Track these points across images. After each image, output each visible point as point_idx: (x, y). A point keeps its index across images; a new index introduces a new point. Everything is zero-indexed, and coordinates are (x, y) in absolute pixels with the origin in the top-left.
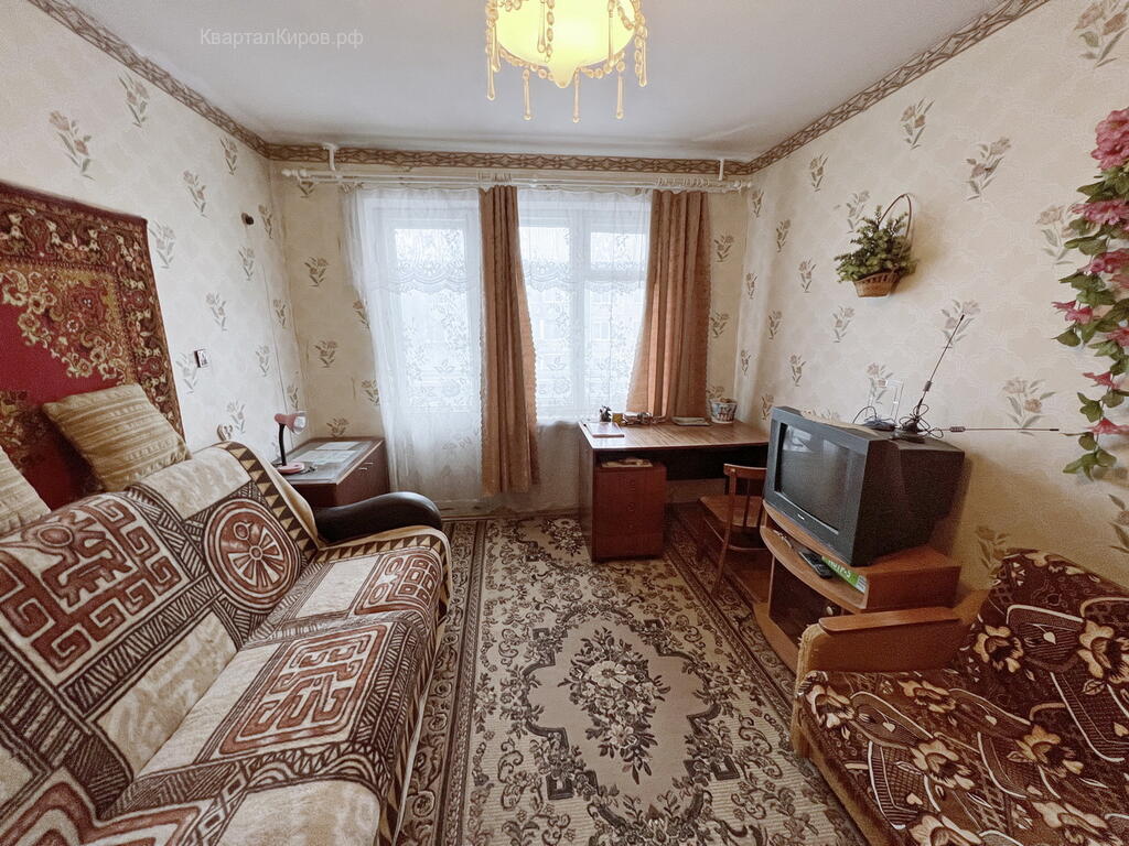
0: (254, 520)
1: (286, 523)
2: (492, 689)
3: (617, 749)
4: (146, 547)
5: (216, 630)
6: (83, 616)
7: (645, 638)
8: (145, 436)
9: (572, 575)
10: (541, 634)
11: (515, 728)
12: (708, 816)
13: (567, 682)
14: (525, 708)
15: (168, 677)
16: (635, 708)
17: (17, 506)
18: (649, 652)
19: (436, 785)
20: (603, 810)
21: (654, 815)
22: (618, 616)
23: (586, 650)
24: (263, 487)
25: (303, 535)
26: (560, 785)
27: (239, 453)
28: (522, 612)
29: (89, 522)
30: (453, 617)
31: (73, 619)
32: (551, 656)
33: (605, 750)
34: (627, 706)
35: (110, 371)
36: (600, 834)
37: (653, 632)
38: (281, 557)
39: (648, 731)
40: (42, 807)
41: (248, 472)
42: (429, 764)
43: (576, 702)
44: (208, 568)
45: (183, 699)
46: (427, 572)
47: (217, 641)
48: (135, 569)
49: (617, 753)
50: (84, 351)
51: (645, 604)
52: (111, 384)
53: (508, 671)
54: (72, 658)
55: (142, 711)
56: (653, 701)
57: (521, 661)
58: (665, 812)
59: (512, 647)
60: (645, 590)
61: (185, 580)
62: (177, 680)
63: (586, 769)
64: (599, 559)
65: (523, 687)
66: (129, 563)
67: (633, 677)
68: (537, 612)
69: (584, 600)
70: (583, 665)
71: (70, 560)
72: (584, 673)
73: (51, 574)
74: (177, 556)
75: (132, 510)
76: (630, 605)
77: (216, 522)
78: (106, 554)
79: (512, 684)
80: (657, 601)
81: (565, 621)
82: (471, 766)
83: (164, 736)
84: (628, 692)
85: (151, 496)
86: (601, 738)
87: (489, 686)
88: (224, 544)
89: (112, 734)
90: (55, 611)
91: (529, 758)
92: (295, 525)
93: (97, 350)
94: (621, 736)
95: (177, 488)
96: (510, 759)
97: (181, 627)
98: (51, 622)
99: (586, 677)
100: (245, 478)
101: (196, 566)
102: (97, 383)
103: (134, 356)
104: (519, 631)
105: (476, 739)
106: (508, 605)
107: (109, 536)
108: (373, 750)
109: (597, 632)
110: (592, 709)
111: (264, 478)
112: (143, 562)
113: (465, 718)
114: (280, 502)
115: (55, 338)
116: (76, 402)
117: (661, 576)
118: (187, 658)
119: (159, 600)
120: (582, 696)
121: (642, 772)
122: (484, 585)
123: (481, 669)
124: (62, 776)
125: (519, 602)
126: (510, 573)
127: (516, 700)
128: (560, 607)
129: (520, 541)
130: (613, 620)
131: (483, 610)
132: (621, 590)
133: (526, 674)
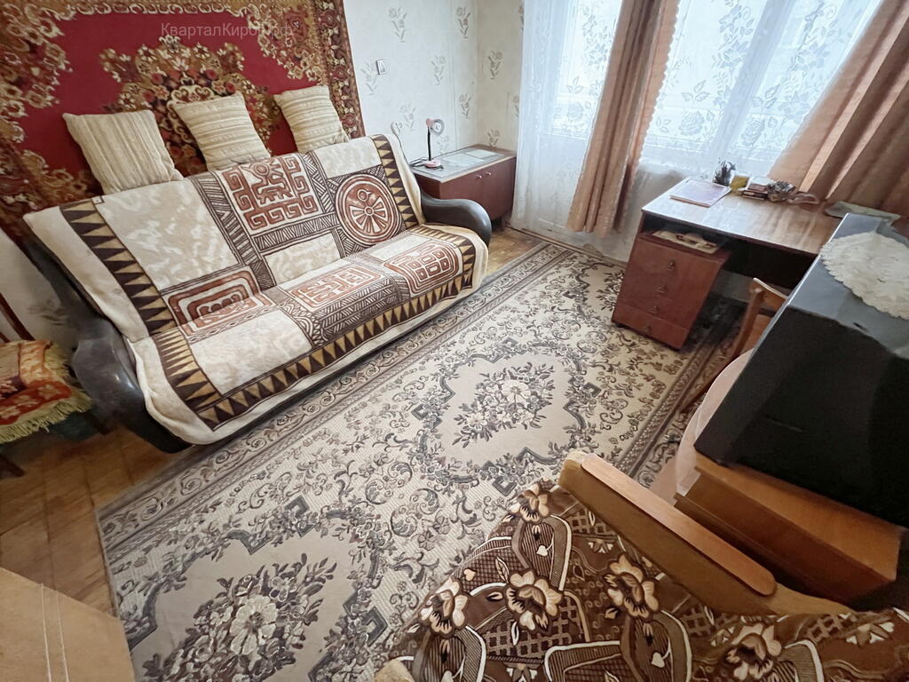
0: (373, 190)
1: (398, 200)
2: (449, 351)
3: (466, 424)
4: (303, 188)
5: (331, 243)
6: (266, 210)
7: (571, 392)
8: (316, 122)
9: (582, 321)
10: (509, 343)
11: (436, 374)
12: (462, 489)
13: (488, 376)
14: (451, 370)
15: (298, 253)
16: (504, 417)
17: (250, 150)
18: (560, 398)
19: (383, 369)
20: (424, 437)
21: (441, 461)
22: (574, 366)
23: (522, 369)
24: (389, 171)
25: (410, 211)
26: (422, 412)
27: (380, 143)
28: (518, 324)
29: (278, 166)
30: (477, 303)
31: (262, 210)
32: (498, 357)
33: (460, 419)
34: (501, 413)
35: (313, 76)
36: (411, 442)
37: (581, 395)
38: (386, 219)
39: (493, 432)
40: (240, 275)
41: (381, 158)
42: (389, 360)
43: (478, 388)
44: (335, 210)
45: (304, 266)
47: (329, 248)
48: (294, 197)
49: (463, 425)
50: (297, 60)
51: (607, 374)
52: (314, 84)
53: (467, 348)
54: (259, 227)
55: (284, 262)
56: (519, 423)
57: (479, 349)
58: (447, 465)
59: (485, 339)
60: (624, 366)
61: (320, 212)
62: (302, 256)
63: (440, 417)
64: (619, 323)
65: (464, 361)
66: (292, 193)
67: (526, 404)
68: (525, 329)
69: (566, 342)
70: (508, 375)
71: (265, 183)
72: (503, 379)
73: (256, 187)
74: (319, 198)
75: (301, 165)
76: (594, 366)
77: (348, 185)
78: (282, 185)
79: (461, 356)
80: (621, 380)
81: (534, 345)
82: (402, 373)
83: (292, 277)
84: (512, 408)
85: (315, 162)
86: (466, 413)
87: (450, 348)
88: (349, 199)
89: (270, 264)
90: (254, 203)
91: (425, 390)
92: (406, 202)
93: (305, 59)
94: (476, 421)
95: (328, 158)
96: (417, 384)
97: (311, 234)
98: (252, 208)
99: (501, 383)
100: (378, 162)
101: (329, 206)
102: (305, 83)
103: (327, 64)
104: (499, 333)
105: (417, 365)
106: (513, 315)
107: (285, 176)
108: (319, 324)
109: (544, 366)
110: (481, 398)
111: (393, 165)
112: (299, 194)
113: (423, 354)
114: (399, 184)
115: (279, 51)
116: (288, 95)
117: (658, 366)
118: (311, 249)
119: (303, 216)
120: (484, 388)
121: (461, 443)
122: (516, 295)
123: (457, 338)
124: (248, 269)
125: (523, 317)
126: (541, 297)
127: (452, 365)
128: (543, 336)
129: (577, 278)
130: (566, 367)
131: (497, 309)
132: (605, 353)
133: (473, 356)
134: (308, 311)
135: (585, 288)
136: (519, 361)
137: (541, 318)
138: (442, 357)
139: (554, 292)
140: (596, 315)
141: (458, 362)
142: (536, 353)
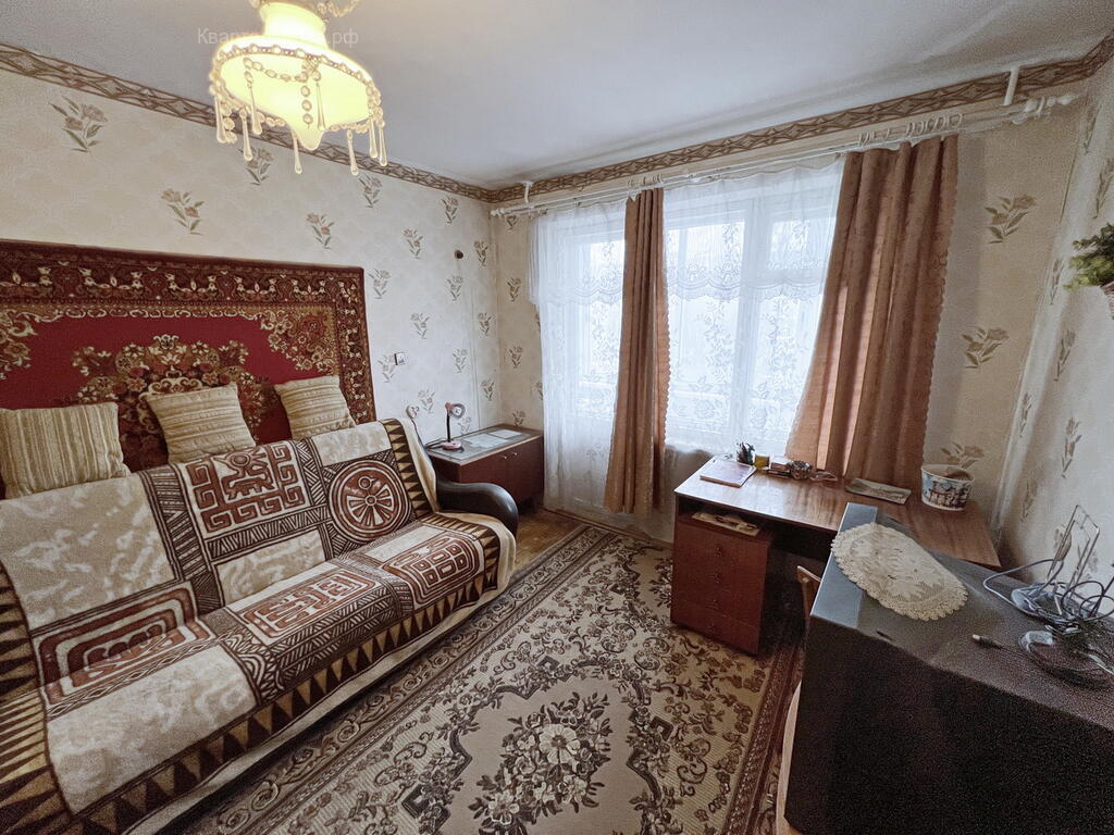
0: (378, 477)
1: (408, 486)
2: (465, 685)
3: (487, 814)
4: (290, 477)
5: (314, 543)
6: (234, 507)
7: (634, 735)
8: (319, 410)
9: (637, 624)
10: (548, 665)
11: (446, 727)
13: (519, 721)
14: (467, 718)
15: (268, 558)
16: (543, 794)
17: (231, 439)
18: (621, 750)
19: (365, 726)
22: (634, 693)
23: (566, 704)
24: (399, 456)
25: (422, 497)
26: (419, 800)
27: (391, 428)
28: (558, 635)
29: (263, 455)
30: (505, 608)
31: (228, 507)
32: (534, 688)
33: (478, 806)
34: (539, 785)
35: (324, 366)
37: (649, 738)
38: (391, 509)
39: (528, 825)
40: (171, 596)
41: (392, 443)
42: (377, 708)
43: (505, 744)
44: (327, 501)
45: (272, 575)
46: (452, 558)
47: (312, 548)
48: (276, 489)
49: (483, 817)
50: (308, 354)
51: (677, 700)
52: (324, 374)
53: (491, 678)
54: (219, 527)
55: (244, 572)
56: (566, 802)
57: (507, 678)
59: (516, 661)
60: (696, 685)
61: (307, 504)
62: (272, 562)
63: (448, 806)
64: (680, 624)
65: (486, 699)
66: (274, 485)
67: (575, 764)
68: (567, 642)
69: (620, 656)
70: (548, 717)
71: (240, 474)
72: (541, 724)
73: (227, 480)
74: (308, 489)
75: (292, 454)
76: (659, 690)
77: (347, 473)
78: (263, 476)
79: (482, 691)
80: (696, 707)
81: (580, 665)
82: (394, 731)
83: (251, 591)
84: (554, 775)
85: (311, 448)
86: (487, 793)
87: (466, 681)
88: (347, 488)
89: (222, 577)
90: (220, 499)
91: (427, 759)
92: (418, 487)
93: (317, 353)
94: (503, 807)
95: (328, 445)
96: (416, 749)
97: (290, 532)
98: (216, 505)
99: (538, 731)
100: (387, 446)
101: (319, 497)
102: (314, 373)
103: (341, 357)
104: (534, 651)
105: (418, 714)
106: (552, 622)
107: (269, 466)
108: (274, 663)
109: (595, 696)
110: (509, 762)
111: (406, 449)
112: (283, 486)
113: (428, 693)
114: (412, 468)
115: (289, 347)
116: (291, 385)
117: (736, 681)
118: (286, 552)
119: (284, 511)
120: (515, 743)
122: (554, 594)
123: (476, 664)
124: (187, 585)
125: (564, 624)
126: (585, 594)
127: (469, 706)
128: (591, 650)
129: (625, 567)
130: (624, 694)
131: (530, 615)
132: (670, 669)
133: (500, 690)
134: (262, 644)
135: (634, 579)
136: (562, 691)
137: (587, 622)
138: (455, 697)
139: (599, 586)
140: (652, 615)
141: (478, 703)
142: (583, 677)
